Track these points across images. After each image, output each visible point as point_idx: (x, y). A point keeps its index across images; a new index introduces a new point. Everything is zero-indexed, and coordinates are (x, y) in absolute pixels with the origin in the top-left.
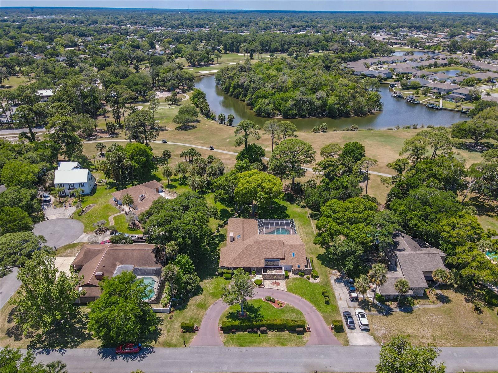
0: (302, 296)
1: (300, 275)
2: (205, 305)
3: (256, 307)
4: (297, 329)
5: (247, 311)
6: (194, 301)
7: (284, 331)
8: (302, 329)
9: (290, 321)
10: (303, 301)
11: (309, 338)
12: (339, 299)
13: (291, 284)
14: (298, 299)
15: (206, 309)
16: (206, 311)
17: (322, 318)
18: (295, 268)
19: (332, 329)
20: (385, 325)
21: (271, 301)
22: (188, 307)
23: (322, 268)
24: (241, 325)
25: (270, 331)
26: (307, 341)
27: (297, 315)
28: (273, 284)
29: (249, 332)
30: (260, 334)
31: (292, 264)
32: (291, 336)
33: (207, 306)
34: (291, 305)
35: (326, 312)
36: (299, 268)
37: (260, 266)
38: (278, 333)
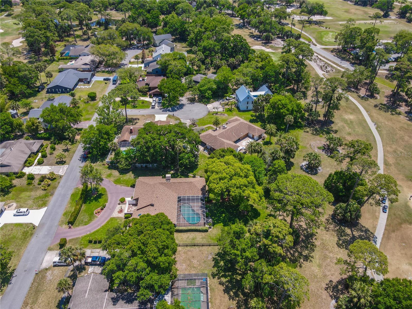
3: (100, 200)
14: (102, 224)
20: (54, 280)
27: (86, 222)
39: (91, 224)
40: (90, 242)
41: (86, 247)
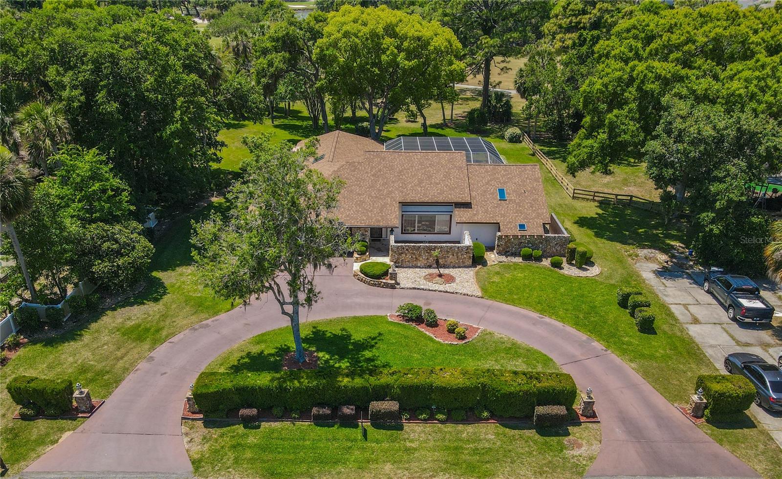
0: (542, 312)
1: (527, 258)
2: (158, 331)
3: (359, 335)
4: (540, 410)
5: (318, 350)
6: (120, 320)
7: (479, 420)
8: (560, 410)
9: (508, 377)
10: (546, 324)
11: (596, 447)
12: (689, 319)
13: (496, 279)
14: (525, 317)
15: (156, 342)
16: (152, 348)
17: (638, 378)
18: (510, 230)
19: (697, 412)
21: (419, 320)
22: (87, 337)
23: (601, 245)
24: (282, 389)
25: (413, 418)
26: (591, 459)
28: (430, 277)
29: (320, 421)
30: (371, 430)
31: (498, 219)
32: (512, 439)
33: (164, 333)
34: (500, 333)
35: (652, 357)
36: (524, 233)
37: (381, 224)
38: (449, 428)
41: (682, 340)
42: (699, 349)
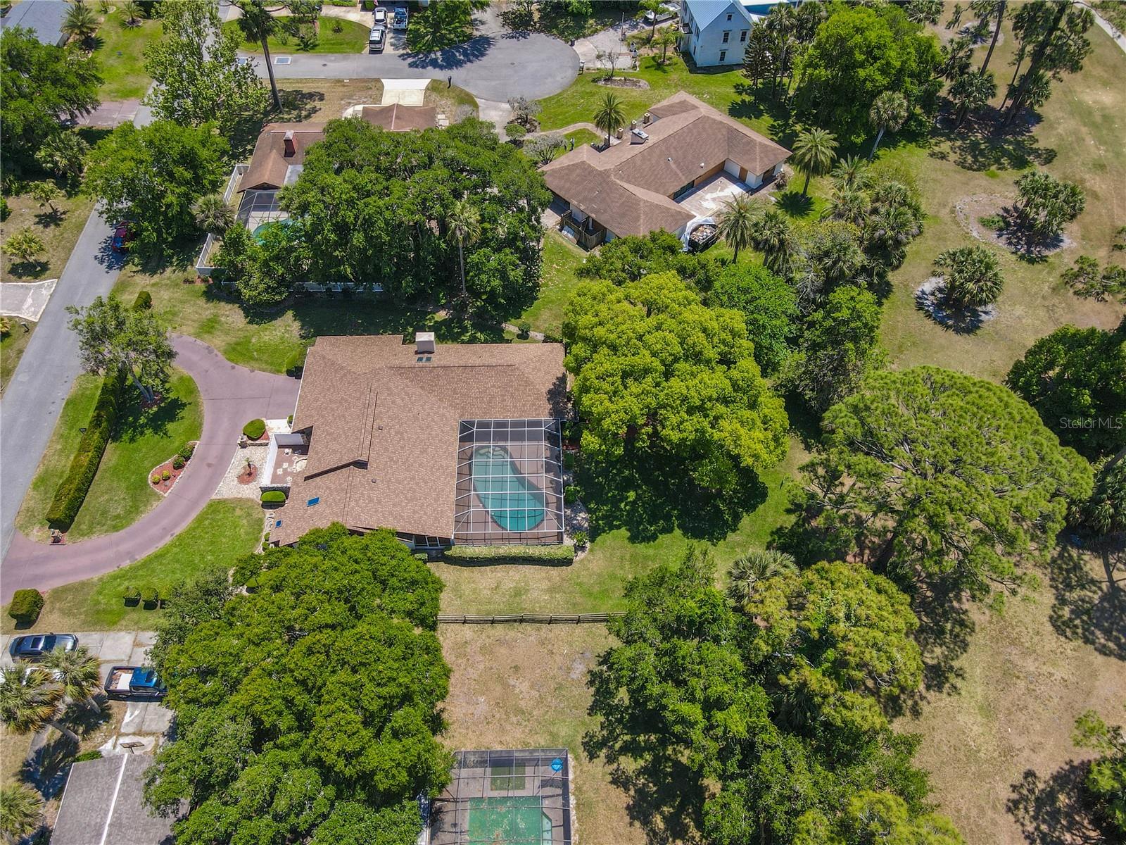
0: (180, 537)
5: (160, 408)
10: (161, 538)
14: (176, 525)
17: (84, 578)
27: (118, 517)
34: (158, 506)
35: (100, 593)
39: (135, 525)
40: (131, 602)
41: (115, 623)
42: (101, 630)
